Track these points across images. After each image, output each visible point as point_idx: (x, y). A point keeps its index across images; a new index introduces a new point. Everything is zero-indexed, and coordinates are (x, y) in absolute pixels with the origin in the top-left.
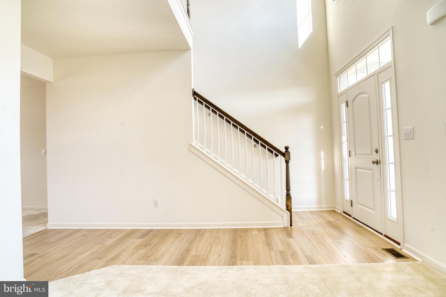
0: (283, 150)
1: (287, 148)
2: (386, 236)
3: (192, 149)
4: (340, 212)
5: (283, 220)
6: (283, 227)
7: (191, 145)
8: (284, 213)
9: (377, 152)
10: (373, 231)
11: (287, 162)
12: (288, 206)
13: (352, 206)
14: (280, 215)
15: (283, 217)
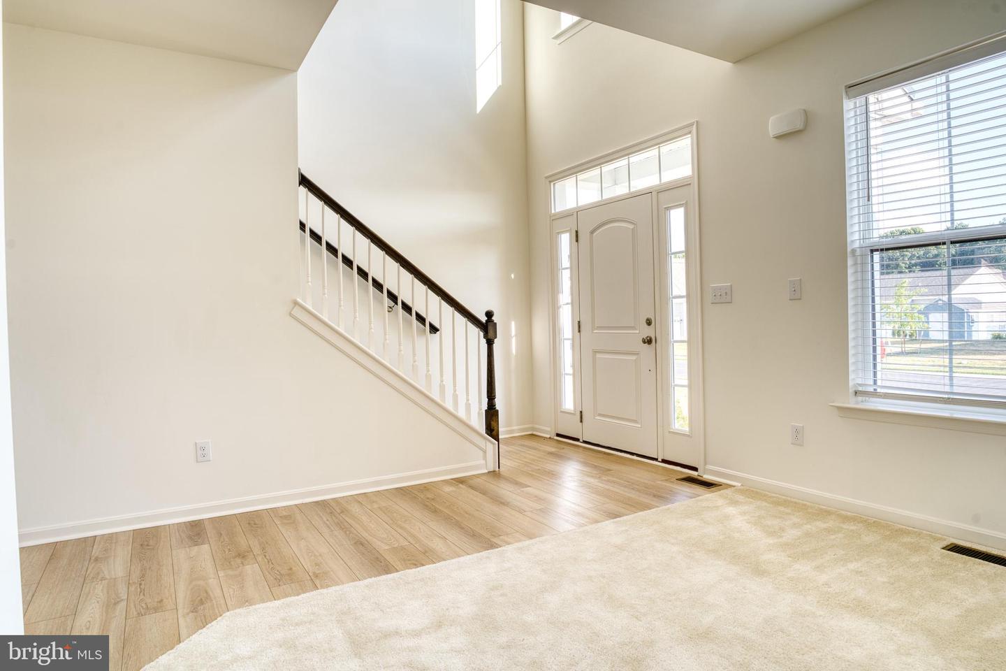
0: (484, 319)
1: (489, 314)
2: (664, 461)
3: (297, 312)
4: (548, 436)
5: (485, 458)
6: (487, 471)
7: (296, 303)
8: (488, 444)
9: (649, 322)
10: (635, 457)
11: (490, 343)
12: (493, 430)
13: (581, 421)
14: (481, 449)
15: (485, 452)
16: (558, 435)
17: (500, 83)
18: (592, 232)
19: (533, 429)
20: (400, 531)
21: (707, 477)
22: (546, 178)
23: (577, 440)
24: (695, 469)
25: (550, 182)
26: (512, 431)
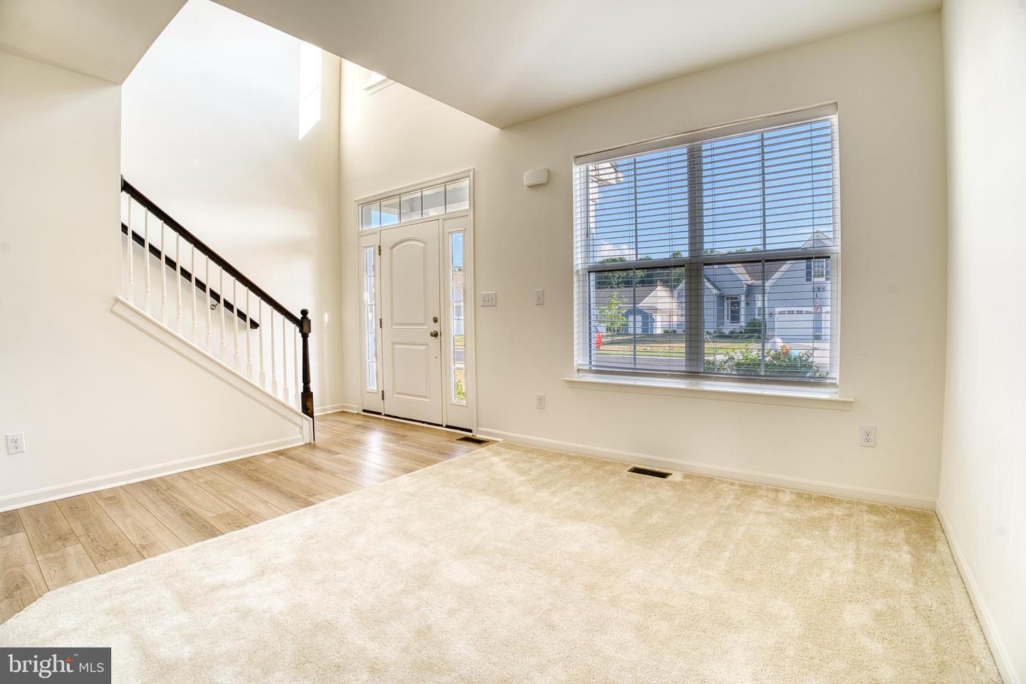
0: (299, 316)
1: (304, 313)
2: (447, 426)
3: (118, 308)
4: (356, 412)
5: (302, 433)
6: (303, 444)
7: (117, 300)
8: (304, 420)
9: (435, 320)
10: (425, 425)
11: (305, 337)
12: (309, 409)
13: (383, 399)
14: (298, 425)
15: (302, 428)
16: (364, 411)
17: (319, 119)
18: (392, 248)
19: (344, 407)
20: (225, 500)
21: (479, 436)
22: (355, 201)
23: (380, 414)
24: (470, 431)
25: (359, 205)
26: (326, 410)
